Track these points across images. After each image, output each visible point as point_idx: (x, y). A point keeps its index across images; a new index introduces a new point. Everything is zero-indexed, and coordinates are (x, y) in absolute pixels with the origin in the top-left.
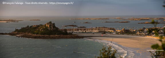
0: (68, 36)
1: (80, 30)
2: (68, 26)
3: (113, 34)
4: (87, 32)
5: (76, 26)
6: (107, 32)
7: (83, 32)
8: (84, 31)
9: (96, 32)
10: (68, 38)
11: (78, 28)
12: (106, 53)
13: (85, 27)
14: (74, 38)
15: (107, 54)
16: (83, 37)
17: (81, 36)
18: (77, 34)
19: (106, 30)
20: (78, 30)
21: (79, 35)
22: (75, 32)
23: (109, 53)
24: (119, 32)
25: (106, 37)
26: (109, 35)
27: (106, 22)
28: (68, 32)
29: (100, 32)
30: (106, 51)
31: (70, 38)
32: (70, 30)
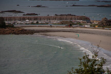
0: (6, 29)
1: (28, 19)
2: (6, 11)
3: (86, 28)
4: (40, 22)
5: (20, 12)
6: (76, 24)
7: (32, 23)
8: (35, 22)
9: (55, 24)
10: (6, 34)
11: (24, 15)
12: (90, 63)
13: (36, 15)
14: (18, 34)
15: (91, 65)
16: (32, 32)
17: (29, 30)
18: (23, 27)
19: (73, 21)
20: (24, 19)
21: (25, 28)
22: (19, 22)
23: (94, 63)
24: (97, 25)
25: (73, 32)
26: (78, 29)
27: (74, 5)
28: (6, 22)
29: (62, 23)
30: (89, 60)
31: (10, 33)
32: (10, 19)
